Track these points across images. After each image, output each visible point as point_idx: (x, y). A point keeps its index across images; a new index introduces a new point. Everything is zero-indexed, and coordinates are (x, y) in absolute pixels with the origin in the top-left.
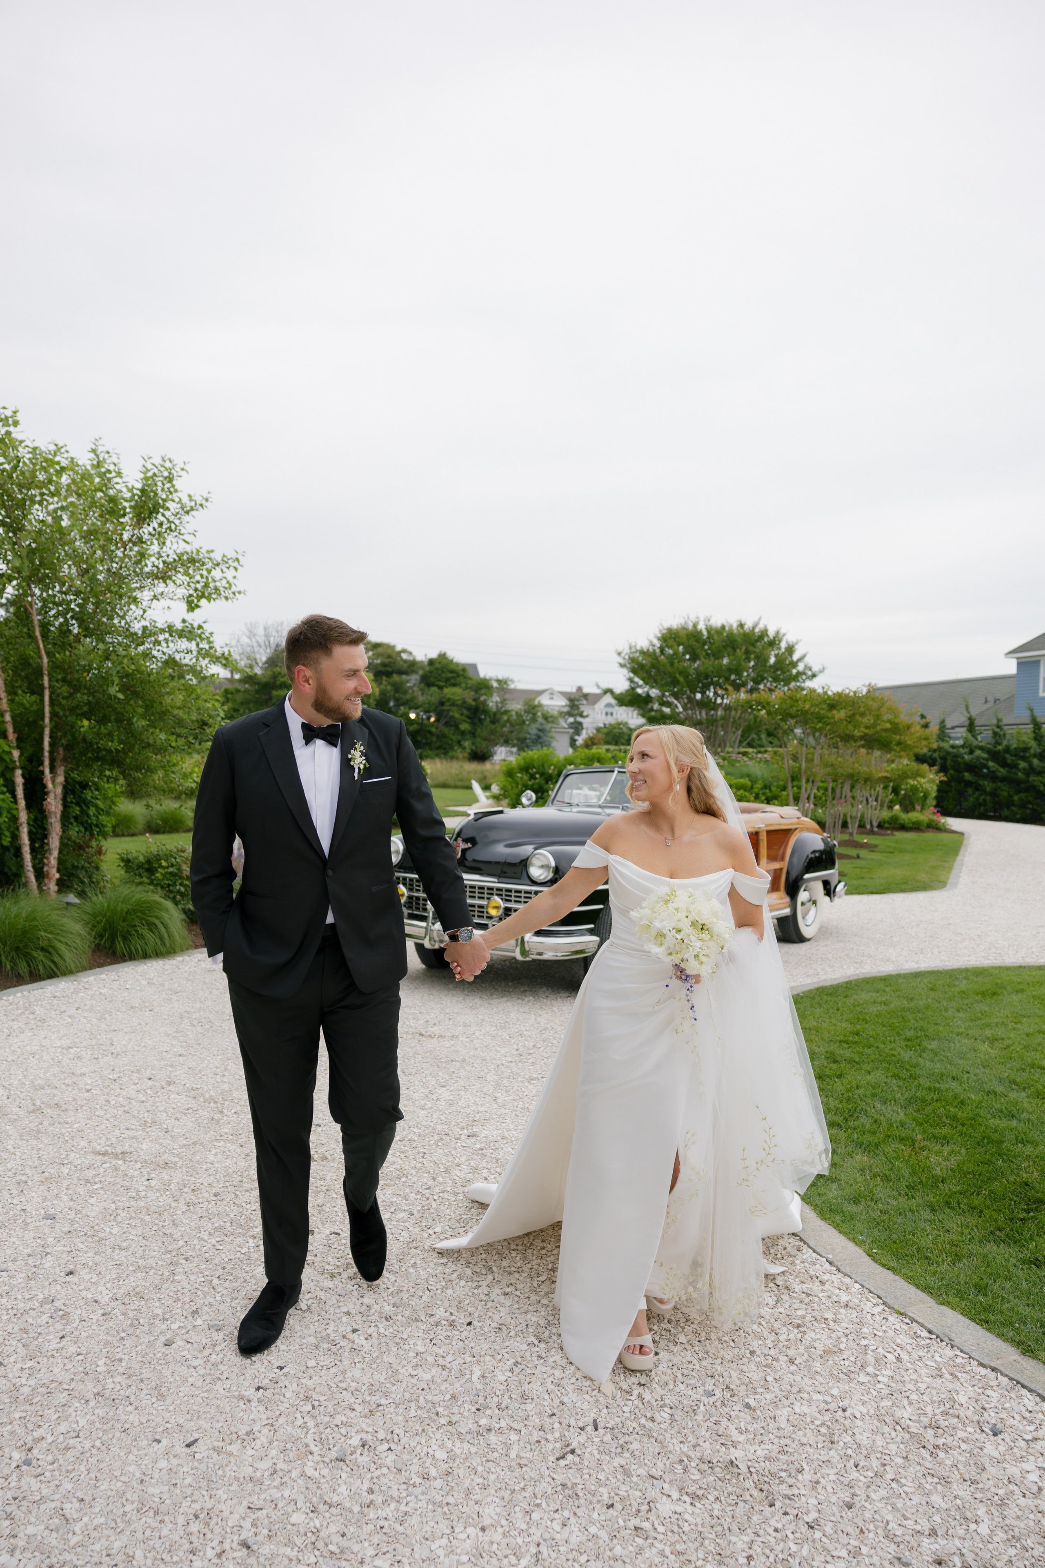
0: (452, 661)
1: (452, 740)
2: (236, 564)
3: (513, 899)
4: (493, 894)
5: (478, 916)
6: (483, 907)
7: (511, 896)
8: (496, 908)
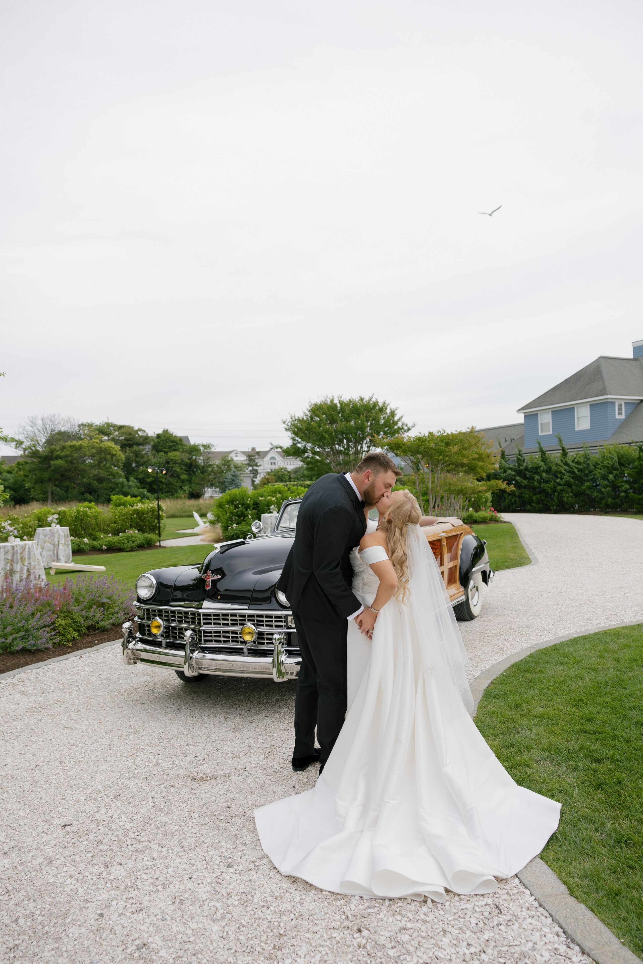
0: (172, 434)
1: (176, 486)
3: (265, 623)
4: (245, 620)
5: (232, 641)
6: (237, 633)
7: (263, 621)
8: (250, 633)
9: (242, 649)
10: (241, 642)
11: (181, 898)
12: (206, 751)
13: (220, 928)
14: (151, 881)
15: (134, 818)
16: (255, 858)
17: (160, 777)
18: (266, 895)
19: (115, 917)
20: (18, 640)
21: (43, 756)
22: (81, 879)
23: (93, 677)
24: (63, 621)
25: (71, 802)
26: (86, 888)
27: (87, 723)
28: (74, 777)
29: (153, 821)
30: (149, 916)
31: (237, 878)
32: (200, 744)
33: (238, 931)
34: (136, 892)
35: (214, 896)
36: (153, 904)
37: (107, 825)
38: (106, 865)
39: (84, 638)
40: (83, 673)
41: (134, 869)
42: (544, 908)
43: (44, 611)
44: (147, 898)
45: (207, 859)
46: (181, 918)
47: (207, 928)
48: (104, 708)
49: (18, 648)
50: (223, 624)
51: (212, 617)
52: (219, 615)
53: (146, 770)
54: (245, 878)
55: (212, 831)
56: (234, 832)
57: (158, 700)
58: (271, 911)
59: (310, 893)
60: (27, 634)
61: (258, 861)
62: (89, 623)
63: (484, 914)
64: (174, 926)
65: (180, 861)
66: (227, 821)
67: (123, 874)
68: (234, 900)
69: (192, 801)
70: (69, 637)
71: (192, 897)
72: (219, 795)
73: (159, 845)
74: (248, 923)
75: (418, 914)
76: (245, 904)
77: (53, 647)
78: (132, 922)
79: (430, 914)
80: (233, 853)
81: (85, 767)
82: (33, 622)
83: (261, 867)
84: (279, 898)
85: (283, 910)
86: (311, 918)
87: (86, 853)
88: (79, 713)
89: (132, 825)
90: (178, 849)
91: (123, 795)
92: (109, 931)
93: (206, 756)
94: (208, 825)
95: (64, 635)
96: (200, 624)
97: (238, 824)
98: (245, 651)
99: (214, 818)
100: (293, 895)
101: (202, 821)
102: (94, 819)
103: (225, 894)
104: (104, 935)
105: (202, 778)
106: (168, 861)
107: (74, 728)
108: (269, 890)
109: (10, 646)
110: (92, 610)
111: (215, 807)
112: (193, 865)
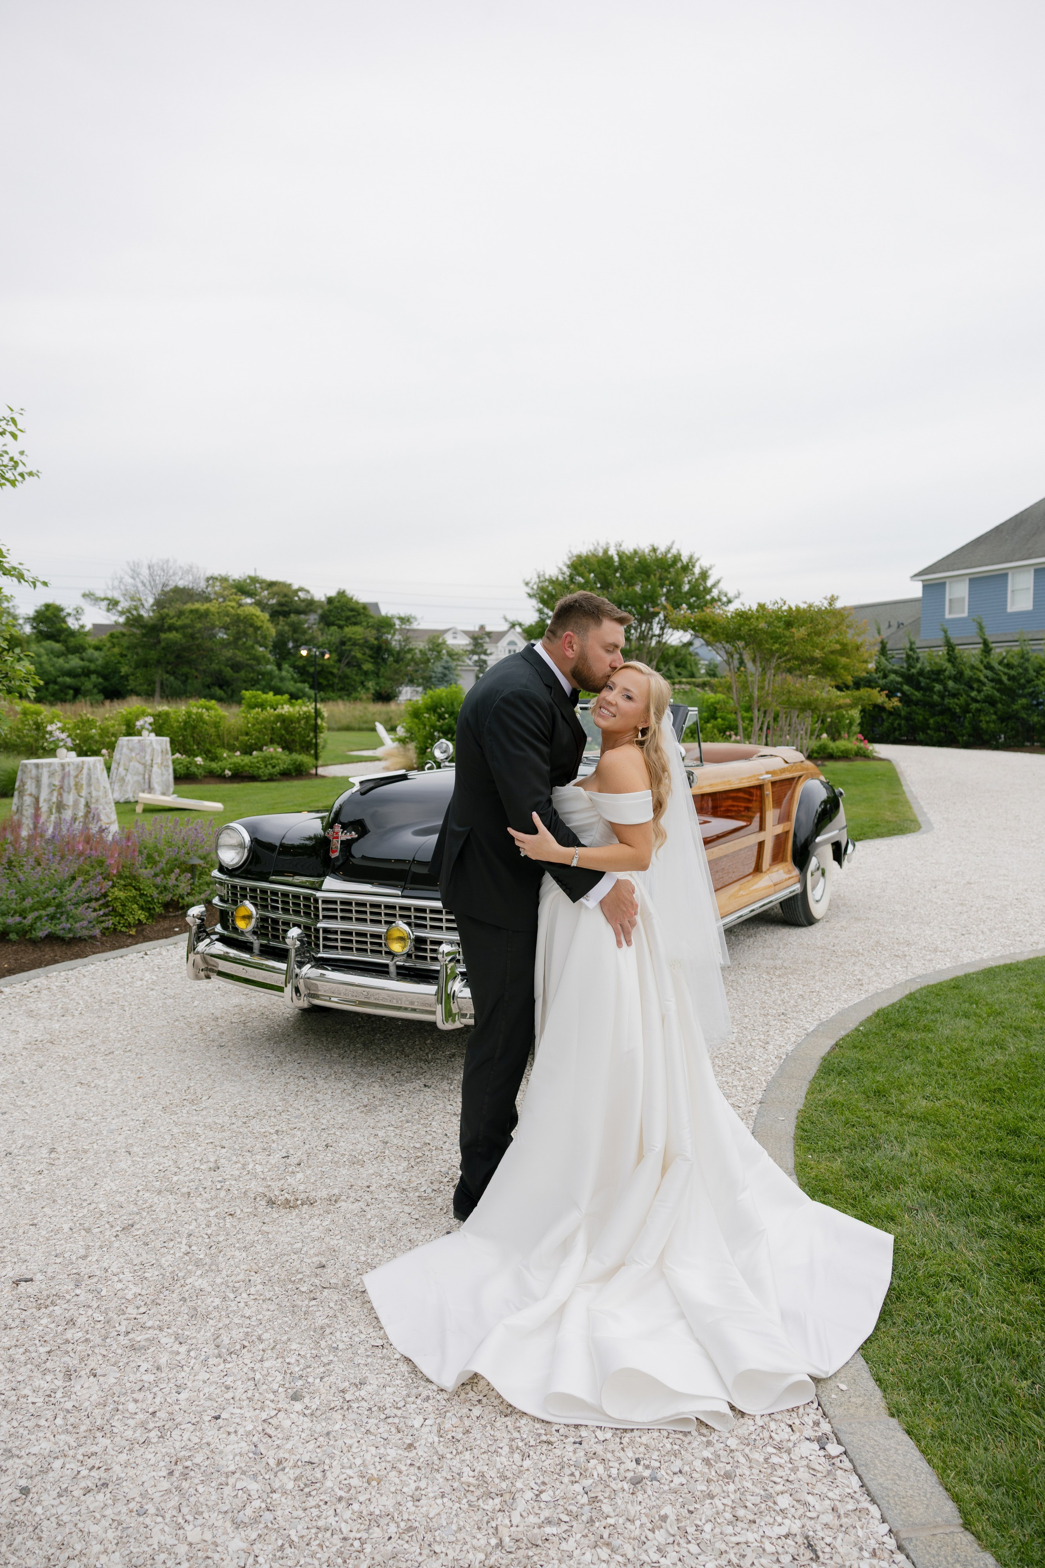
0: (352, 599)
1: (355, 681)
2: (11, 428)
3: (428, 923)
4: (394, 915)
5: (372, 951)
6: (379, 937)
7: (425, 918)
8: (401, 939)
9: (387, 966)
10: (386, 953)
11: (188, 1463)
12: (307, 1146)
13: (244, 1546)
14: (141, 1416)
15: (146, 1275)
16: (347, 1384)
17: (213, 1193)
18: (350, 1472)
19: (48, 1499)
20: (43, 920)
21: (24, 1137)
22: (12, 1403)
23: (154, 992)
24: (122, 893)
25: (44, 1233)
26: (15, 1423)
27: (117, 1076)
28: (65, 1182)
29: (179, 1284)
30: (115, 1500)
31: (305, 1426)
32: (299, 1133)
33: (279, 1554)
34: (106, 1442)
35: (252, 1464)
36: (131, 1472)
37: (93, 1287)
38: (68, 1375)
39: (158, 922)
40: (139, 983)
41: (117, 1389)
42: (908, 1557)
43: (92, 874)
44: (123, 1457)
45: (258, 1376)
46: (175, 1513)
47: (219, 1541)
48: (153, 1051)
49: (41, 934)
50: (357, 919)
51: (339, 907)
52: (350, 904)
53: (192, 1177)
54: (318, 1428)
55: (281, 1316)
56: (321, 1321)
57: (249, 1041)
58: (353, 1513)
59: (438, 1476)
60: (59, 911)
61: (353, 1389)
62: (167, 897)
63: (781, 1558)
64: (156, 1530)
65: (207, 1376)
66: (312, 1295)
67: (95, 1397)
68: (286, 1480)
69: (259, 1247)
70: (131, 920)
71: (207, 1463)
72: (308, 1240)
73: (176, 1339)
74: (302, 1537)
75: (645, 1547)
76: (307, 1490)
77: (103, 934)
78: (79, 1513)
79: (669, 1548)
80: (310, 1367)
81: (90, 1162)
82: (70, 892)
83: (355, 1405)
84: (374, 1483)
85: (377, 1512)
86: (429, 1536)
87: (38, 1344)
88: (111, 1056)
89: (139, 1291)
90: (210, 1349)
91: (138, 1226)
92: (31, 1529)
93: (304, 1157)
94: (277, 1301)
95: (122, 916)
96: (317, 916)
97: (332, 1304)
98: (392, 969)
99: (290, 1286)
100: (404, 1478)
101: (267, 1293)
102: (75, 1271)
103: (272, 1463)
104: (19, 1539)
105: (287, 1201)
106: (183, 1374)
107: (93, 1085)
108: (358, 1461)
109: (30, 930)
110: (173, 876)
111: (296, 1263)
112: (228, 1388)
